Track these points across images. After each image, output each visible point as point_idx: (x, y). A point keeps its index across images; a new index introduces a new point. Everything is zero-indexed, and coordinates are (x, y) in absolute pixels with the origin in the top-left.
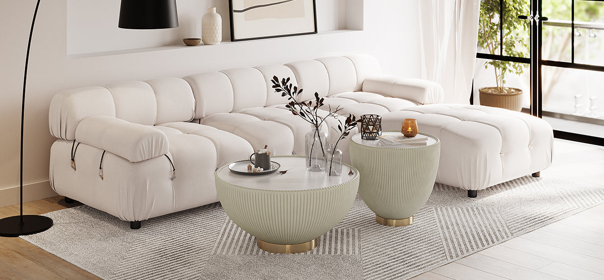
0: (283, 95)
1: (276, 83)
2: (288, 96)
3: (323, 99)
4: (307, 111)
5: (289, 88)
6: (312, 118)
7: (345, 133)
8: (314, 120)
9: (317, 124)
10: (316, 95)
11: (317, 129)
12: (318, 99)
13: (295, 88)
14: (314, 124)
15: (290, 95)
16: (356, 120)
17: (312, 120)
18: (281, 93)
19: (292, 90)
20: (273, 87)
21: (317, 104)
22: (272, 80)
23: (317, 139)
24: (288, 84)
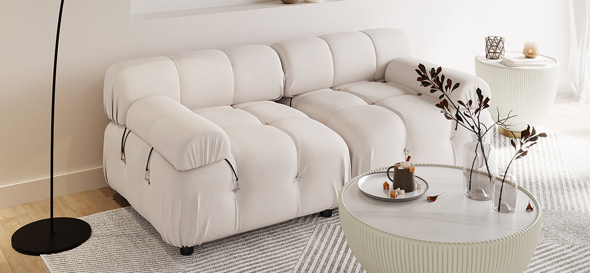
0: (432, 91)
1: (423, 74)
2: (439, 93)
3: (487, 99)
4: (465, 114)
5: (440, 80)
6: (473, 124)
7: (521, 151)
8: (475, 127)
9: (479, 133)
10: (479, 92)
11: (480, 140)
12: (481, 97)
13: (449, 81)
14: (475, 132)
15: (442, 91)
16: (537, 134)
17: (473, 127)
18: (429, 88)
19: (445, 84)
20: (419, 79)
21: (480, 105)
22: (417, 70)
23: (480, 154)
24: (440, 75)
